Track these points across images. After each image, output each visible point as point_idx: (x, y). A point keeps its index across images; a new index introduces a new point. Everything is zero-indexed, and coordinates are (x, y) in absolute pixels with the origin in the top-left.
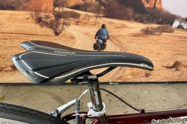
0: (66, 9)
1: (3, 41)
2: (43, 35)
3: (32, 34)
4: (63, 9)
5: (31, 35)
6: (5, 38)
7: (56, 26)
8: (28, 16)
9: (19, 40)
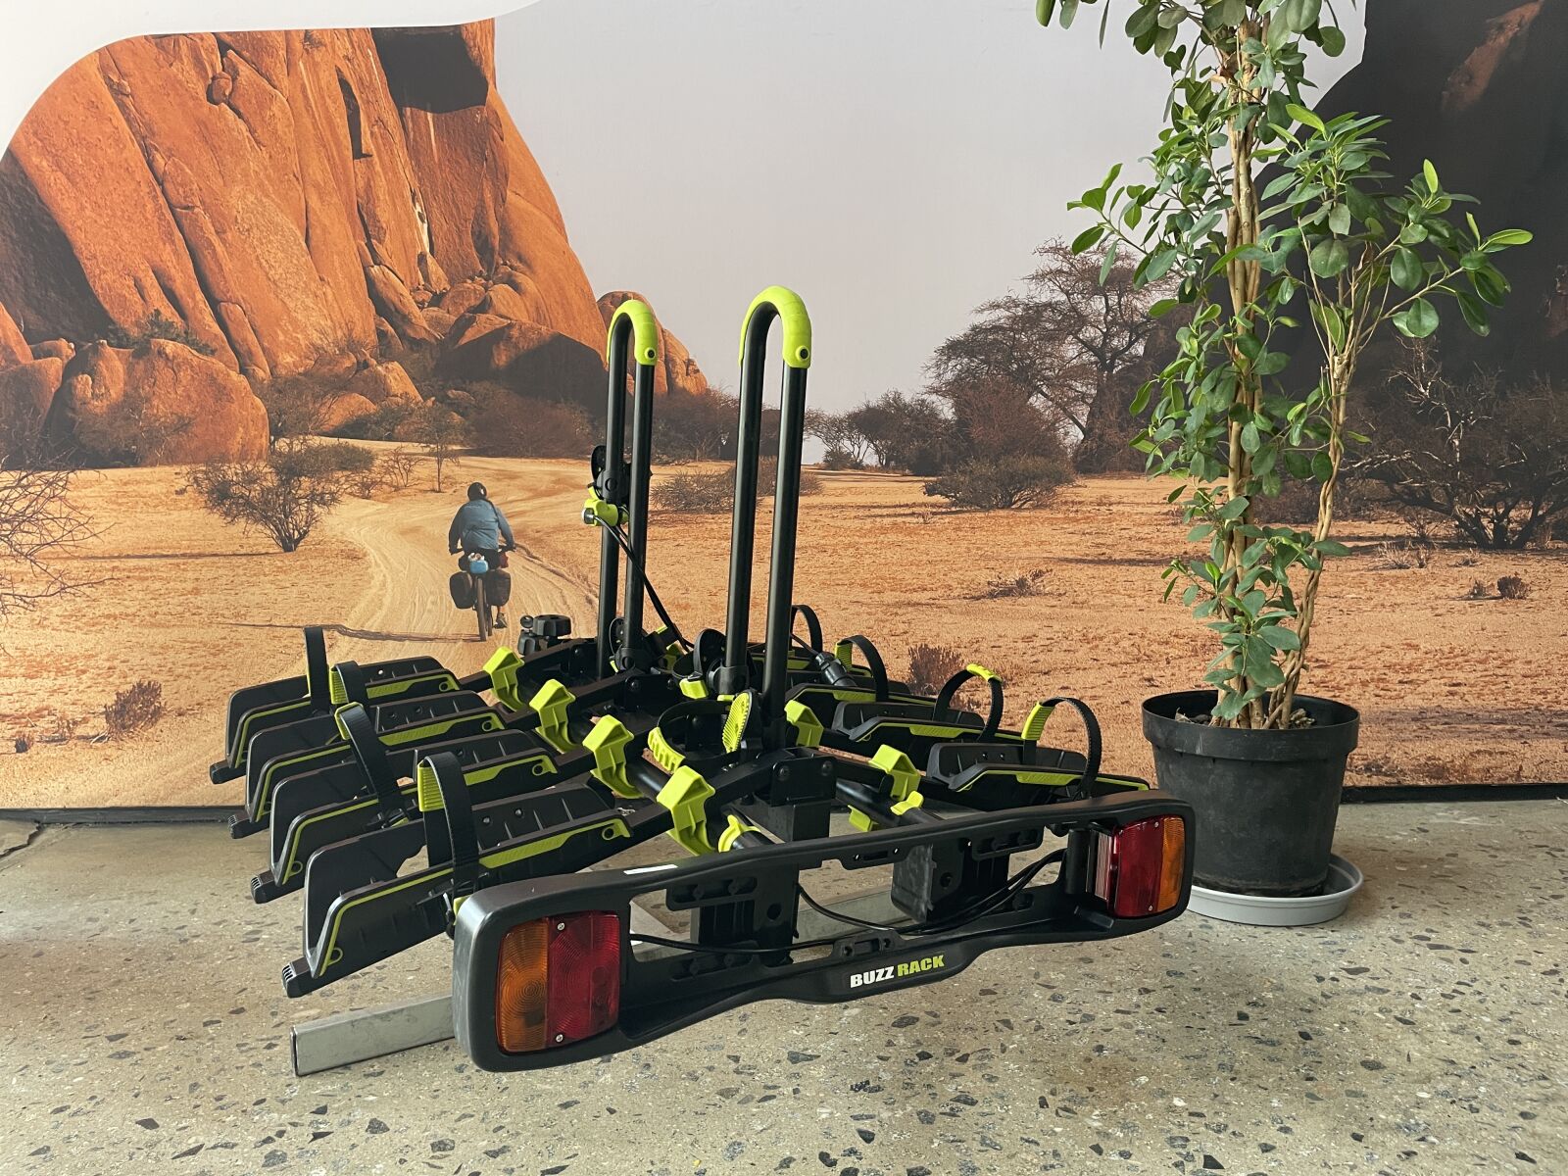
0: (316, 441)
1: (88, 591)
2: (234, 555)
3: (196, 551)
4: (305, 440)
5: (192, 556)
6: (94, 579)
7: (284, 511)
8: (182, 483)
9: (146, 583)
